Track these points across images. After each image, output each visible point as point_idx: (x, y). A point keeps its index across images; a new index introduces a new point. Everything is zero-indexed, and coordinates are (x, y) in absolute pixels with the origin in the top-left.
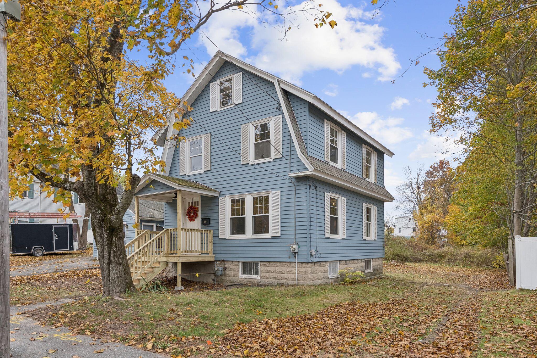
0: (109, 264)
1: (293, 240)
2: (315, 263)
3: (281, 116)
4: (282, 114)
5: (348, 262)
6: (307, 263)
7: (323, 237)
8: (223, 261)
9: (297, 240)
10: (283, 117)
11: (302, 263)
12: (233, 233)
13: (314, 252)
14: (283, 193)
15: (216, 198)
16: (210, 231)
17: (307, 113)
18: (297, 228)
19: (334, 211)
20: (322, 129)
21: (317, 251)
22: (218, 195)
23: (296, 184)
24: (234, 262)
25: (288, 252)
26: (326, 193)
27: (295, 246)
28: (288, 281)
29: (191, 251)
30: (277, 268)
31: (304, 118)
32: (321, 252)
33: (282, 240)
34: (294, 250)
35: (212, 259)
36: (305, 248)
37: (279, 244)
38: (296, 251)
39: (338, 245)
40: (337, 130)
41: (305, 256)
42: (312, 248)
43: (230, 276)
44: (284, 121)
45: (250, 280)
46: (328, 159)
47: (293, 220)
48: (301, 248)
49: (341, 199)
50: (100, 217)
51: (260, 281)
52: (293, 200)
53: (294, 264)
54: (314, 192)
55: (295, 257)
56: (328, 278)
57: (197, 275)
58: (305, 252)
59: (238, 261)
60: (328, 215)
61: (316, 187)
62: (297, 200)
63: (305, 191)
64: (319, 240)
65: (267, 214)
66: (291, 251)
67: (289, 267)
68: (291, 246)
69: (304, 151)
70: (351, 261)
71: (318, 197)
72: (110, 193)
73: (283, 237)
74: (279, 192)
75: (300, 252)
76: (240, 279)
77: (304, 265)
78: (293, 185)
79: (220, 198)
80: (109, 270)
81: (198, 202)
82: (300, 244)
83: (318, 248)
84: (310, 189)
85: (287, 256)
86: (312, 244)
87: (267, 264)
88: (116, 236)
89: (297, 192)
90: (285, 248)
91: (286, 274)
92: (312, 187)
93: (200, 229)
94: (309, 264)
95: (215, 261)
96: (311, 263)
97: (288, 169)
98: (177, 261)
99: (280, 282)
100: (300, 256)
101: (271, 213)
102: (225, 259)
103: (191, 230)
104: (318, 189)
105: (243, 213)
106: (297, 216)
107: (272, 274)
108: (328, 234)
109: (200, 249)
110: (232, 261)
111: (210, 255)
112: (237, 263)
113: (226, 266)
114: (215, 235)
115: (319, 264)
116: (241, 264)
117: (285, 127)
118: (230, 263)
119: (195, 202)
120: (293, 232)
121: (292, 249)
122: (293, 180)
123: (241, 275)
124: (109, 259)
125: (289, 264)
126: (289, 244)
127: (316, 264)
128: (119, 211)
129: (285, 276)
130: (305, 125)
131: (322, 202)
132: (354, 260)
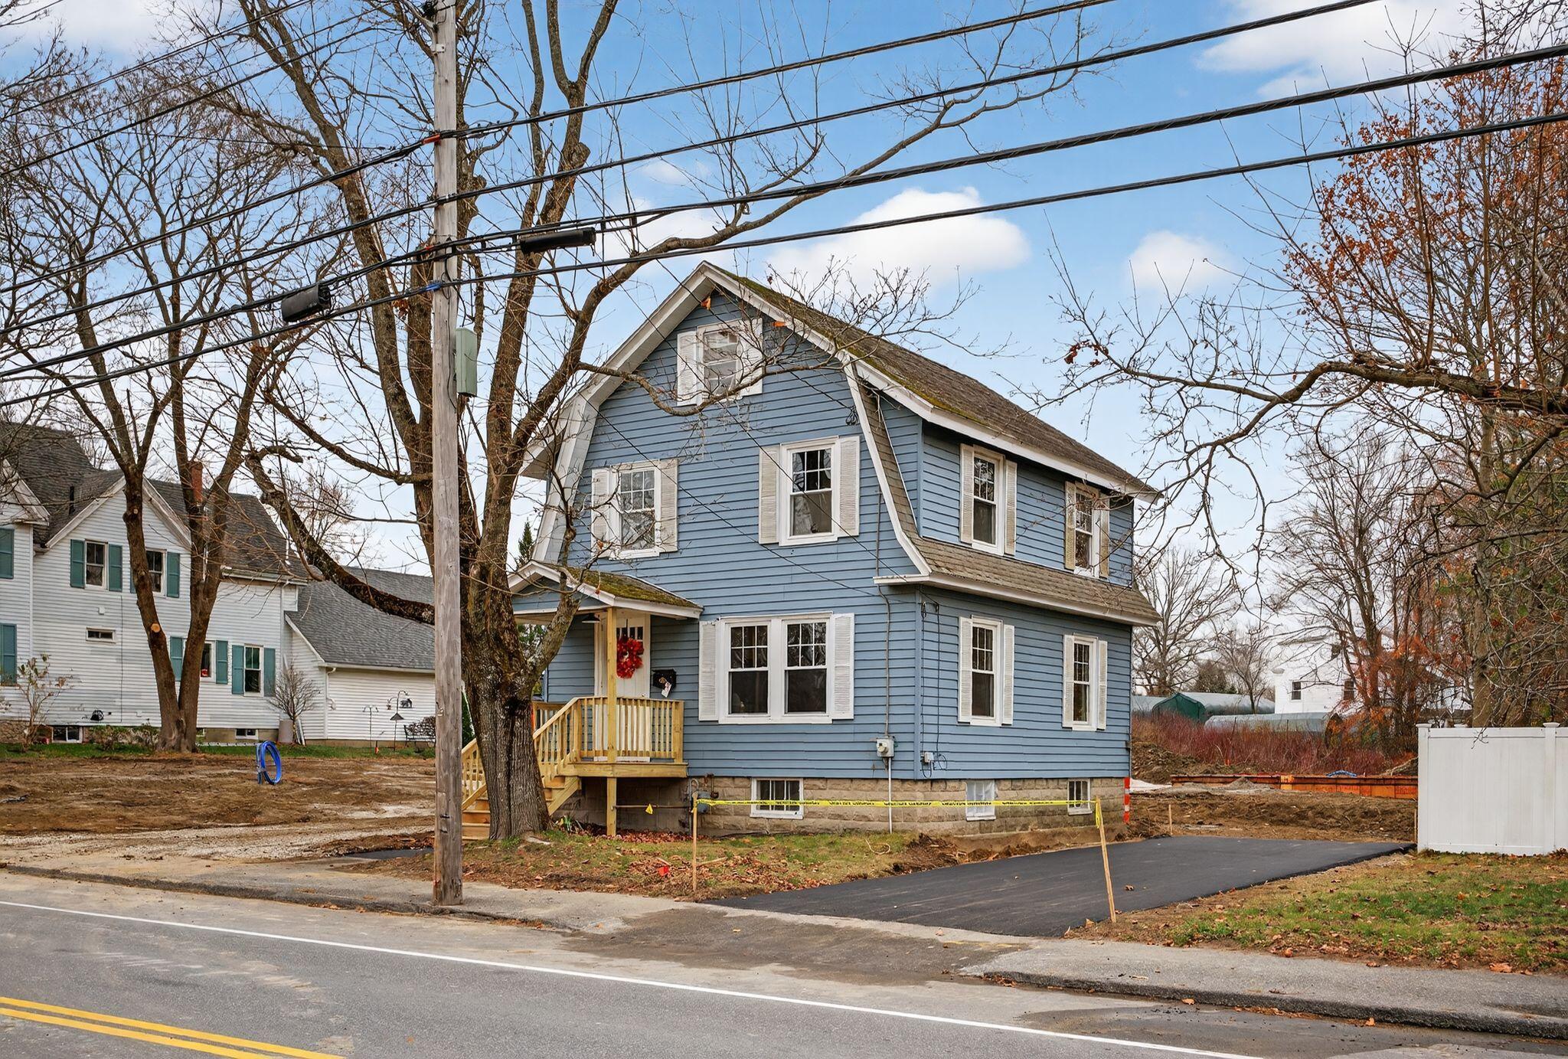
0: (508, 775)
1: (882, 729)
2: (933, 781)
3: (857, 438)
4: (861, 433)
5: (1019, 784)
6: (916, 781)
7: (953, 721)
8: (711, 776)
9: (893, 729)
10: (863, 442)
11: (903, 781)
12: (734, 709)
13: (930, 757)
14: (861, 620)
15: (691, 621)
16: (677, 703)
17: (919, 438)
18: (893, 701)
19: (982, 659)
20: (955, 468)
21: (938, 754)
22: (697, 616)
23: (891, 600)
24: (737, 781)
25: (872, 756)
26: (962, 619)
27: (887, 743)
28: (869, 824)
29: (636, 754)
30: (846, 793)
31: (913, 449)
32: (948, 757)
33: (858, 729)
34: (885, 752)
35: (682, 773)
36: (909, 747)
37: (850, 738)
38: (890, 754)
39: (991, 740)
40: (993, 461)
41: (909, 766)
42: (926, 747)
43: (727, 814)
44: (864, 450)
45: (777, 822)
46: (968, 537)
47: (883, 683)
48: (901, 747)
49: (1002, 628)
50: (493, 679)
51: (802, 823)
52: (884, 636)
53: (884, 782)
54: (934, 618)
55: (887, 767)
56: (964, 818)
57: (650, 809)
58: (909, 756)
59: (749, 778)
60: (967, 668)
61: (936, 605)
62: (893, 637)
63: (910, 617)
64: (942, 729)
65: (821, 667)
66: (880, 755)
67: (873, 790)
68: (879, 741)
69: (910, 528)
70: (1027, 783)
71: (943, 629)
72: (507, 628)
73: (859, 720)
74: (852, 615)
75: (898, 757)
76: (754, 821)
77: (907, 785)
78: (884, 602)
79: (702, 623)
80: (509, 786)
81: (640, 629)
82: (899, 738)
83: (941, 748)
84: (923, 612)
85: (869, 765)
86: (927, 738)
87: (818, 783)
88: (522, 717)
89: (894, 618)
90: (864, 747)
91: (865, 807)
92: (929, 608)
93: (647, 696)
94: (920, 784)
95: (689, 777)
96: (925, 781)
97: (873, 564)
98: (608, 774)
99: (850, 827)
100: (897, 766)
101: (830, 665)
102: (716, 773)
103: (636, 700)
104: (942, 610)
105: (763, 662)
106: (893, 673)
107: (832, 808)
108: (966, 715)
109: (648, 748)
110: (734, 778)
111: (676, 762)
112: (745, 782)
113: (716, 790)
114: (690, 713)
115: (942, 785)
116: (754, 785)
117: (866, 465)
118: (728, 782)
119: (632, 629)
120: (883, 710)
121: (880, 749)
122: (885, 591)
123: (755, 811)
124: (508, 763)
125: (872, 784)
126: (872, 737)
127: (934, 785)
128: (535, 667)
129: (864, 810)
130: (913, 467)
131: (952, 639)
132: (1036, 779)
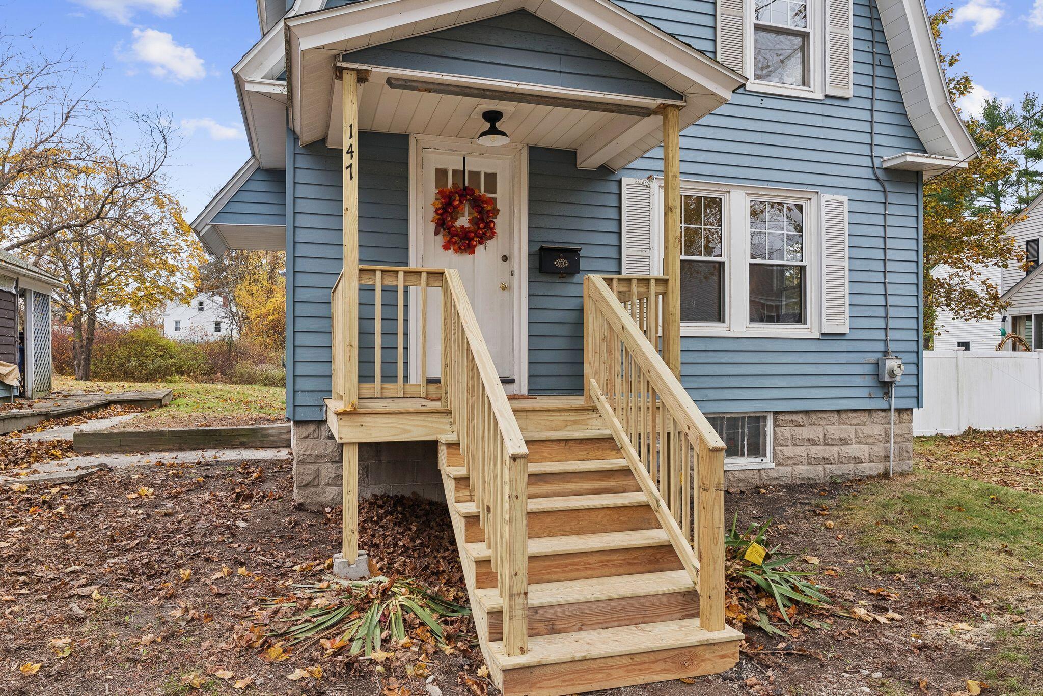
1: (879, 347)
9: (894, 347)
18: (893, 312)
23: (888, 188)
25: (867, 381)
28: (860, 466)
30: (831, 429)
33: (854, 346)
36: (913, 370)
37: (842, 358)
41: (912, 392)
45: (741, 475)
47: (881, 290)
51: (772, 475)
52: (880, 231)
55: (888, 395)
58: (912, 381)
63: (911, 211)
65: (799, 262)
67: (865, 424)
73: (857, 335)
74: (845, 199)
78: (879, 188)
79: (626, 181)
85: (864, 393)
87: (799, 418)
89: (892, 210)
90: (859, 370)
91: (854, 446)
97: (867, 139)
100: (898, 393)
105: (715, 248)
106: (893, 278)
107: (814, 449)
119: (475, 175)
120: (881, 323)
126: (869, 357)
129: (853, 450)
